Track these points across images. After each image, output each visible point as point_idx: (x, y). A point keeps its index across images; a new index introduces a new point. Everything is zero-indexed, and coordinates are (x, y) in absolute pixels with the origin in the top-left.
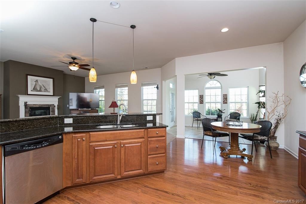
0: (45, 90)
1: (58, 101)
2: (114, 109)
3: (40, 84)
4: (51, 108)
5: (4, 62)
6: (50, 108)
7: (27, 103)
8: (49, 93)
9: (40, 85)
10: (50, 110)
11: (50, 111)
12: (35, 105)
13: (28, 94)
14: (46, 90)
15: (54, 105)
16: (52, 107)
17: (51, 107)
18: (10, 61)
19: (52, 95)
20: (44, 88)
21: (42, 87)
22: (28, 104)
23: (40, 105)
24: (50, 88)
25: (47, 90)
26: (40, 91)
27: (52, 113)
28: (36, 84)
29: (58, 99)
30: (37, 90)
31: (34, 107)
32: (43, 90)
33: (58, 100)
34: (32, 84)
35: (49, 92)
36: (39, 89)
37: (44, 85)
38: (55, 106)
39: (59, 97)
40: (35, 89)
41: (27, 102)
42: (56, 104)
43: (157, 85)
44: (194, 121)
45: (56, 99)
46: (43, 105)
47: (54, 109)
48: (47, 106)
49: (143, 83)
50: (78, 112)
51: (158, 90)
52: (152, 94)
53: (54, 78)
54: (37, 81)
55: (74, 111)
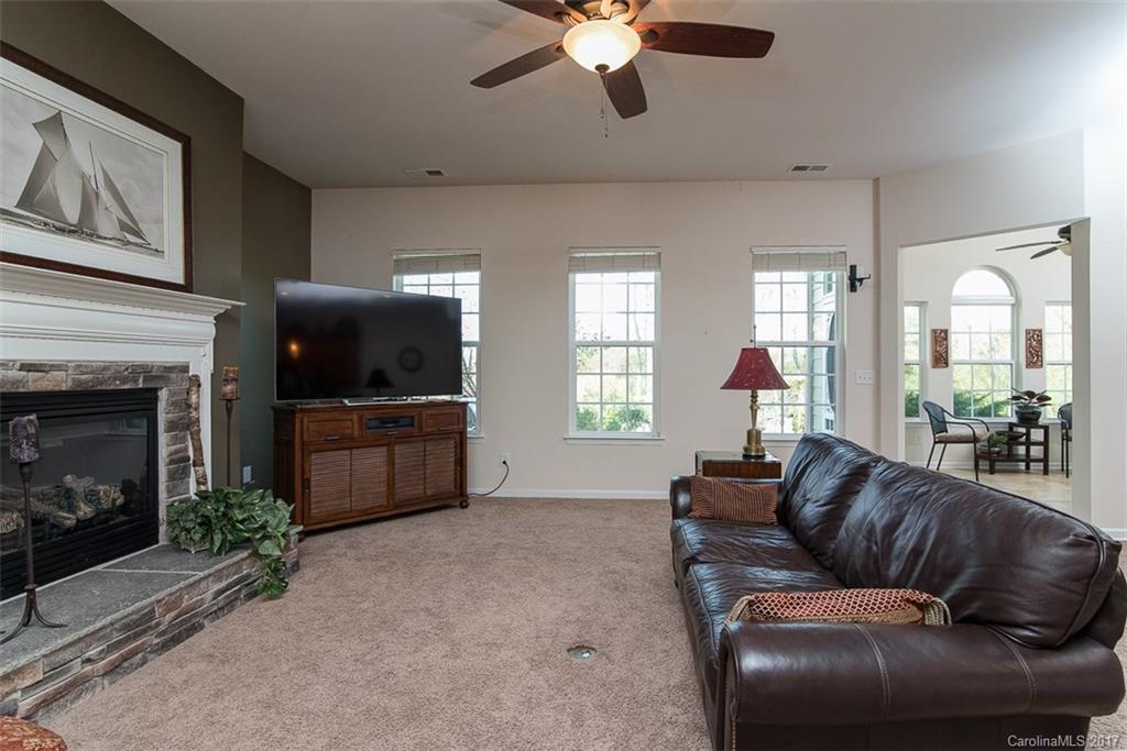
0: (124, 227)
1: (215, 341)
2: (754, 398)
3: (89, 171)
4: (163, 394)
6: (156, 399)
8: (156, 259)
9: (83, 176)
10: (160, 415)
11: (162, 428)
12: (32, 375)
14: (131, 233)
15: (185, 369)
16: (174, 387)
17: (172, 394)
19: (178, 277)
20: (117, 212)
21: (105, 194)
24: (159, 221)
25: (138, 234)
26: (83, 229)
27: (175, 440)
28: (46, 148)
29: (211, 319)
30: (62, 218)
31: (32, 387)
32: (106, 224)
33: (213, 331)
35: (158, 252)
36: (72, 214)
37: (120, 188)
38: (194, 384)
39: (224, 304)
40: (34, 205)
42: (202, 366)
43: (851, 267)
44: (937, 445)
45: (204, 318)
46: (105, 368)
47: (185, 406)
48: (136, 381)
49: (757, 251)
50: (349, 423)
51: (852, 291)
52: (782, 313)
53: (189, 139)
54: (53, 125)
55: (321, 416)
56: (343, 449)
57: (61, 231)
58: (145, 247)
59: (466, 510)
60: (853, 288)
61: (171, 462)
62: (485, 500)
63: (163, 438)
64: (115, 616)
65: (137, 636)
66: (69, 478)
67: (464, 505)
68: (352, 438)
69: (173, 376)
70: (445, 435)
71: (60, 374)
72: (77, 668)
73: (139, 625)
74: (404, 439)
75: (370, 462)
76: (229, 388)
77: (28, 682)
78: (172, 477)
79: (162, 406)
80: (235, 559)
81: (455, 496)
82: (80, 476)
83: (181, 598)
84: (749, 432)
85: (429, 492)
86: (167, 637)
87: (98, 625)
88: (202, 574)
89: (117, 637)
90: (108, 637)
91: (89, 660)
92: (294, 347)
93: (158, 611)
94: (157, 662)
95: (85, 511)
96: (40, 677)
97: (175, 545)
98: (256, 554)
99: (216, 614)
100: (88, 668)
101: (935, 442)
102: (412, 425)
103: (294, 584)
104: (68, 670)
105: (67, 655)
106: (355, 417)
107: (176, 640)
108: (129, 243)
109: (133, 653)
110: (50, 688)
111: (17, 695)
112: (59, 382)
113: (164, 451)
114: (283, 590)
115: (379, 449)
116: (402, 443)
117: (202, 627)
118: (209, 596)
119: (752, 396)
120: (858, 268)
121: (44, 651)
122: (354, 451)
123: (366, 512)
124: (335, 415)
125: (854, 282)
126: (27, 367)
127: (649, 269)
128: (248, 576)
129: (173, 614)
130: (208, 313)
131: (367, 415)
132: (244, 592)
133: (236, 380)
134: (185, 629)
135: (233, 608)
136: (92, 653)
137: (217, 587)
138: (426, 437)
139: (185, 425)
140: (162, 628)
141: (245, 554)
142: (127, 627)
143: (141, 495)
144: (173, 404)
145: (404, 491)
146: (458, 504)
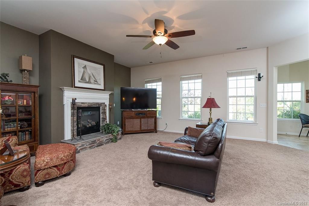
0: (95, 81)
1: (109, 99)
2: (211, 110)
4: (101, 107)
5: (39, 35)
7: (76, 101)
8: (99, 86)
9: (89, 74)
10: (101, 111)
11: (101, 113)
12: (83, 104)
13: (76, 86)
14: (96, 82)
15: (104, 103)
16: (103, 107)
17: (102, 108)
18: (51, 32)
19: (103, 88)
20: (94, 79)
21: (91, 77)
22: (77, 103)
23: (89, 103)
24: (100, 79)
26: (89, 82)
27: (103, 115)
28: (84, 71)
29: (109, 95)
30: (86, 81)
31: (82, 106)
32: (92, 81)
33: (109, 97)
34: (79, 71)
35: (100, 84)
37: (94, 75)
38: (106, 106)
39: (110, 92)
40: (83, 79)
41: (76, 99)
42: (107, 103)
43: (259, 74)
44: (303, 128)
45: (107, 95)
46: (92, 103)
47: (104, 110)
48: (97, 105)
49: (229, 72)
50: (133, 114)
51: (259, 81)
52: (245, 87)
53: (104, 65)
54: (85, 67)
55: (128, 112)
56: (132, 119)
57: (86, 83)
58: (98, 84)
59: (156, 133)
60: (259, 80)
61: (102, 119)
62: (162, 132)
63: (101, 115)
64: (91, 140)
65: (94, 143)
66: (89, 120)
67: (156, 132)
68: (133, 117)
69: (102, 105)
70: (152, 117)
71: (86, 104)
72: (85, 146)
73: (94, 142)
74: (144, 118)
75: (137, 121)
76: (110, 107)
77: (79, 146)
78: (102, 121)
79: (101, 109)
80: (109, 135)
81: (154, 130)
82: (90, 120)
83: (100, 139)
84: (209, 118)
85: (149, 129)
86: (98, 145)
87: (88, 140)
88: (103, 136)
89: (91, 143)
90: (89, 142)
91: (87, 145)
92: (124, 99)
93: (97, 141)
94: (96, 148)
95: (90, 125)
96: (81, 146)
97: (102, 133)
98: (112, 135)
99: (106, 143)
100: (87, 146)
101: (303, 127)
102: (145, 115)
103: (119, 141)
104: (84, 146)
105: (84, 143)
106: (134, 113)
107: (99, 146)
108: (95, 83)
109: (93, 146)
110: (82, 147)
111: (78, 147)
112: (86, 105)
113: (101, 117)
114: (116, 141)
115: (138, 119)
116: (143, 118)
117: (103, 145)
118: (104, 140)
119: (210, 110)
120: (261, 74)
121: (81, 142)
122: (134, 119)
123: (136, 131)
124: (130, 112)
125: (259, 78)
126: (82, 103)
127: (199, 79)
128: (111, 138)
129: (99, 141)
130: (108, 94)
131: (136, 112)
132: (111, 141)
133: (111, 105)
134: (100, 144)
135: (108, 143)
136: (87, 144)
137: (106, 139)
138: (148, 117)
139: (104, 113)
140: (97, 143)
141: (111, 134)
142: (92, 142)
143: (98, 124)
144: (103, 109)
145: (143, 128)
146: (155, 132)
